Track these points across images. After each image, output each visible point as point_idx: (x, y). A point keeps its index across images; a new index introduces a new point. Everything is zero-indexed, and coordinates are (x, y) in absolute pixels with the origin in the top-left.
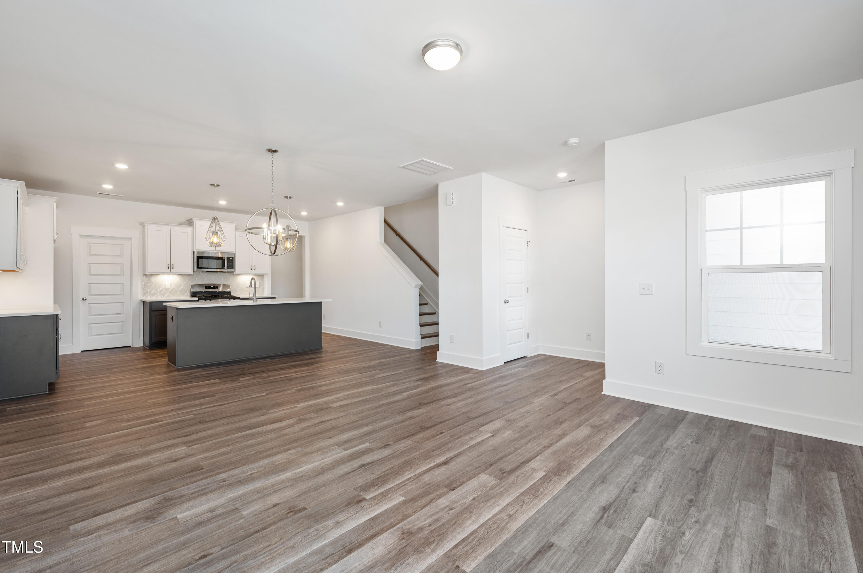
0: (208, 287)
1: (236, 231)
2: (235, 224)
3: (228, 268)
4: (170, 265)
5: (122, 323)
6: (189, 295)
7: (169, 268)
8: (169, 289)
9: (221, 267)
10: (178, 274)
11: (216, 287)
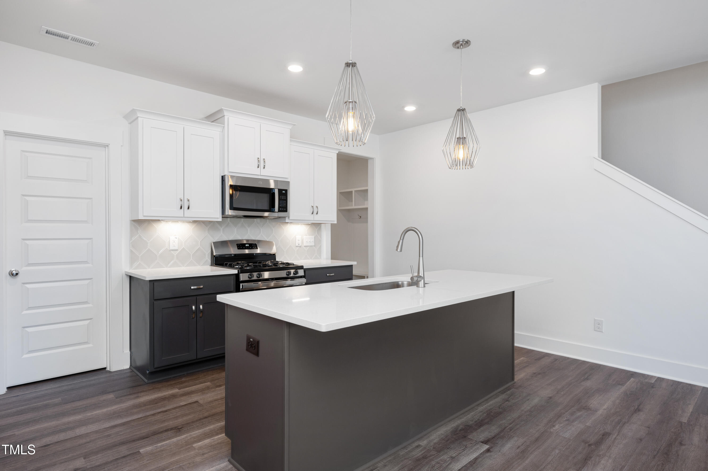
0: (241, 246)
1: (291, 141)
2: (290, 127)
3: (279, 211)
4: (183, 200)
5: (88, 321)
6: (209, 261)
7: (181, 208)
8: (177, 250)
9: (267, 208)
10: (195, 222)
11: (253, 246)
